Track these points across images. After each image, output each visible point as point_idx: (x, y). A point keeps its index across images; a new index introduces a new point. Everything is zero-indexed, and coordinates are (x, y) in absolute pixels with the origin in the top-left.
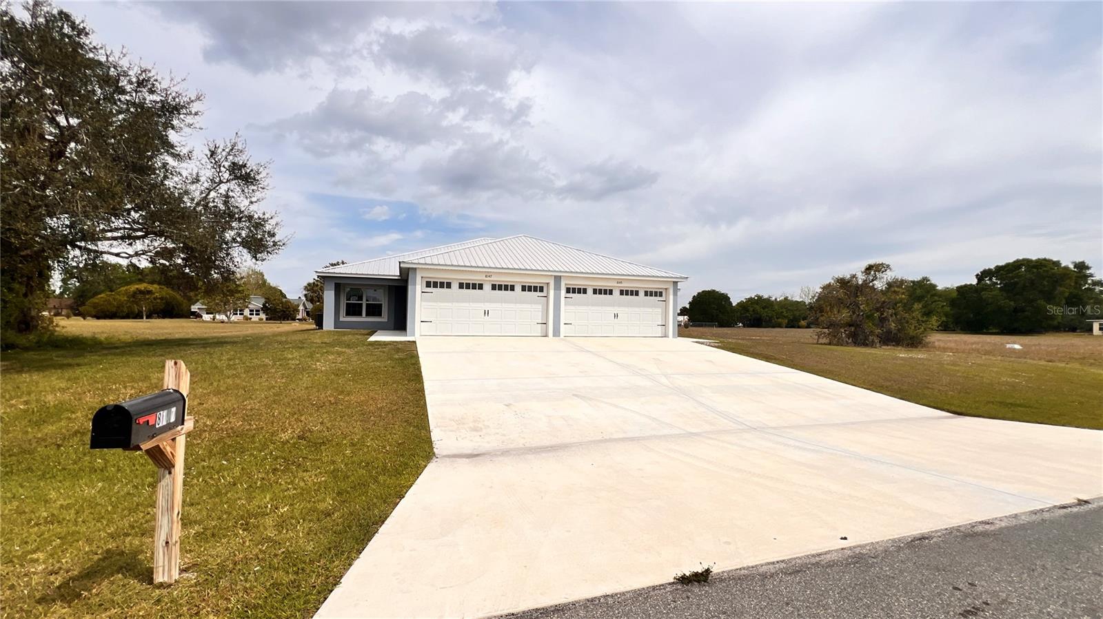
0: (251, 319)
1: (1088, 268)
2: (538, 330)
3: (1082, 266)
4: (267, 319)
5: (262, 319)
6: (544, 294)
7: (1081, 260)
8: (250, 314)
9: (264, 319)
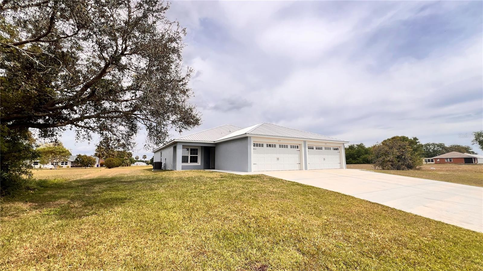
0: (62, 167)
1: (417, 139)
2: (297, 167)
3: (415, 139)
4: (71, 167)
5: (69, 167)
6: (299, 149)
7: (415, 137)
8: (62, 164)
9: (70, 167)
